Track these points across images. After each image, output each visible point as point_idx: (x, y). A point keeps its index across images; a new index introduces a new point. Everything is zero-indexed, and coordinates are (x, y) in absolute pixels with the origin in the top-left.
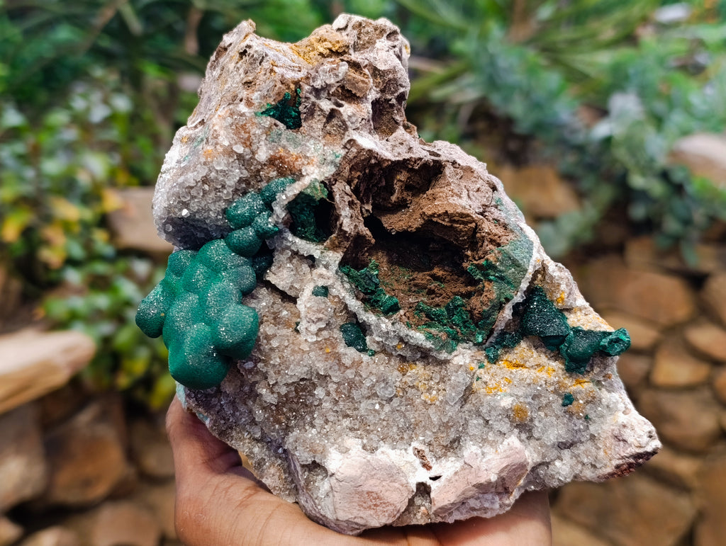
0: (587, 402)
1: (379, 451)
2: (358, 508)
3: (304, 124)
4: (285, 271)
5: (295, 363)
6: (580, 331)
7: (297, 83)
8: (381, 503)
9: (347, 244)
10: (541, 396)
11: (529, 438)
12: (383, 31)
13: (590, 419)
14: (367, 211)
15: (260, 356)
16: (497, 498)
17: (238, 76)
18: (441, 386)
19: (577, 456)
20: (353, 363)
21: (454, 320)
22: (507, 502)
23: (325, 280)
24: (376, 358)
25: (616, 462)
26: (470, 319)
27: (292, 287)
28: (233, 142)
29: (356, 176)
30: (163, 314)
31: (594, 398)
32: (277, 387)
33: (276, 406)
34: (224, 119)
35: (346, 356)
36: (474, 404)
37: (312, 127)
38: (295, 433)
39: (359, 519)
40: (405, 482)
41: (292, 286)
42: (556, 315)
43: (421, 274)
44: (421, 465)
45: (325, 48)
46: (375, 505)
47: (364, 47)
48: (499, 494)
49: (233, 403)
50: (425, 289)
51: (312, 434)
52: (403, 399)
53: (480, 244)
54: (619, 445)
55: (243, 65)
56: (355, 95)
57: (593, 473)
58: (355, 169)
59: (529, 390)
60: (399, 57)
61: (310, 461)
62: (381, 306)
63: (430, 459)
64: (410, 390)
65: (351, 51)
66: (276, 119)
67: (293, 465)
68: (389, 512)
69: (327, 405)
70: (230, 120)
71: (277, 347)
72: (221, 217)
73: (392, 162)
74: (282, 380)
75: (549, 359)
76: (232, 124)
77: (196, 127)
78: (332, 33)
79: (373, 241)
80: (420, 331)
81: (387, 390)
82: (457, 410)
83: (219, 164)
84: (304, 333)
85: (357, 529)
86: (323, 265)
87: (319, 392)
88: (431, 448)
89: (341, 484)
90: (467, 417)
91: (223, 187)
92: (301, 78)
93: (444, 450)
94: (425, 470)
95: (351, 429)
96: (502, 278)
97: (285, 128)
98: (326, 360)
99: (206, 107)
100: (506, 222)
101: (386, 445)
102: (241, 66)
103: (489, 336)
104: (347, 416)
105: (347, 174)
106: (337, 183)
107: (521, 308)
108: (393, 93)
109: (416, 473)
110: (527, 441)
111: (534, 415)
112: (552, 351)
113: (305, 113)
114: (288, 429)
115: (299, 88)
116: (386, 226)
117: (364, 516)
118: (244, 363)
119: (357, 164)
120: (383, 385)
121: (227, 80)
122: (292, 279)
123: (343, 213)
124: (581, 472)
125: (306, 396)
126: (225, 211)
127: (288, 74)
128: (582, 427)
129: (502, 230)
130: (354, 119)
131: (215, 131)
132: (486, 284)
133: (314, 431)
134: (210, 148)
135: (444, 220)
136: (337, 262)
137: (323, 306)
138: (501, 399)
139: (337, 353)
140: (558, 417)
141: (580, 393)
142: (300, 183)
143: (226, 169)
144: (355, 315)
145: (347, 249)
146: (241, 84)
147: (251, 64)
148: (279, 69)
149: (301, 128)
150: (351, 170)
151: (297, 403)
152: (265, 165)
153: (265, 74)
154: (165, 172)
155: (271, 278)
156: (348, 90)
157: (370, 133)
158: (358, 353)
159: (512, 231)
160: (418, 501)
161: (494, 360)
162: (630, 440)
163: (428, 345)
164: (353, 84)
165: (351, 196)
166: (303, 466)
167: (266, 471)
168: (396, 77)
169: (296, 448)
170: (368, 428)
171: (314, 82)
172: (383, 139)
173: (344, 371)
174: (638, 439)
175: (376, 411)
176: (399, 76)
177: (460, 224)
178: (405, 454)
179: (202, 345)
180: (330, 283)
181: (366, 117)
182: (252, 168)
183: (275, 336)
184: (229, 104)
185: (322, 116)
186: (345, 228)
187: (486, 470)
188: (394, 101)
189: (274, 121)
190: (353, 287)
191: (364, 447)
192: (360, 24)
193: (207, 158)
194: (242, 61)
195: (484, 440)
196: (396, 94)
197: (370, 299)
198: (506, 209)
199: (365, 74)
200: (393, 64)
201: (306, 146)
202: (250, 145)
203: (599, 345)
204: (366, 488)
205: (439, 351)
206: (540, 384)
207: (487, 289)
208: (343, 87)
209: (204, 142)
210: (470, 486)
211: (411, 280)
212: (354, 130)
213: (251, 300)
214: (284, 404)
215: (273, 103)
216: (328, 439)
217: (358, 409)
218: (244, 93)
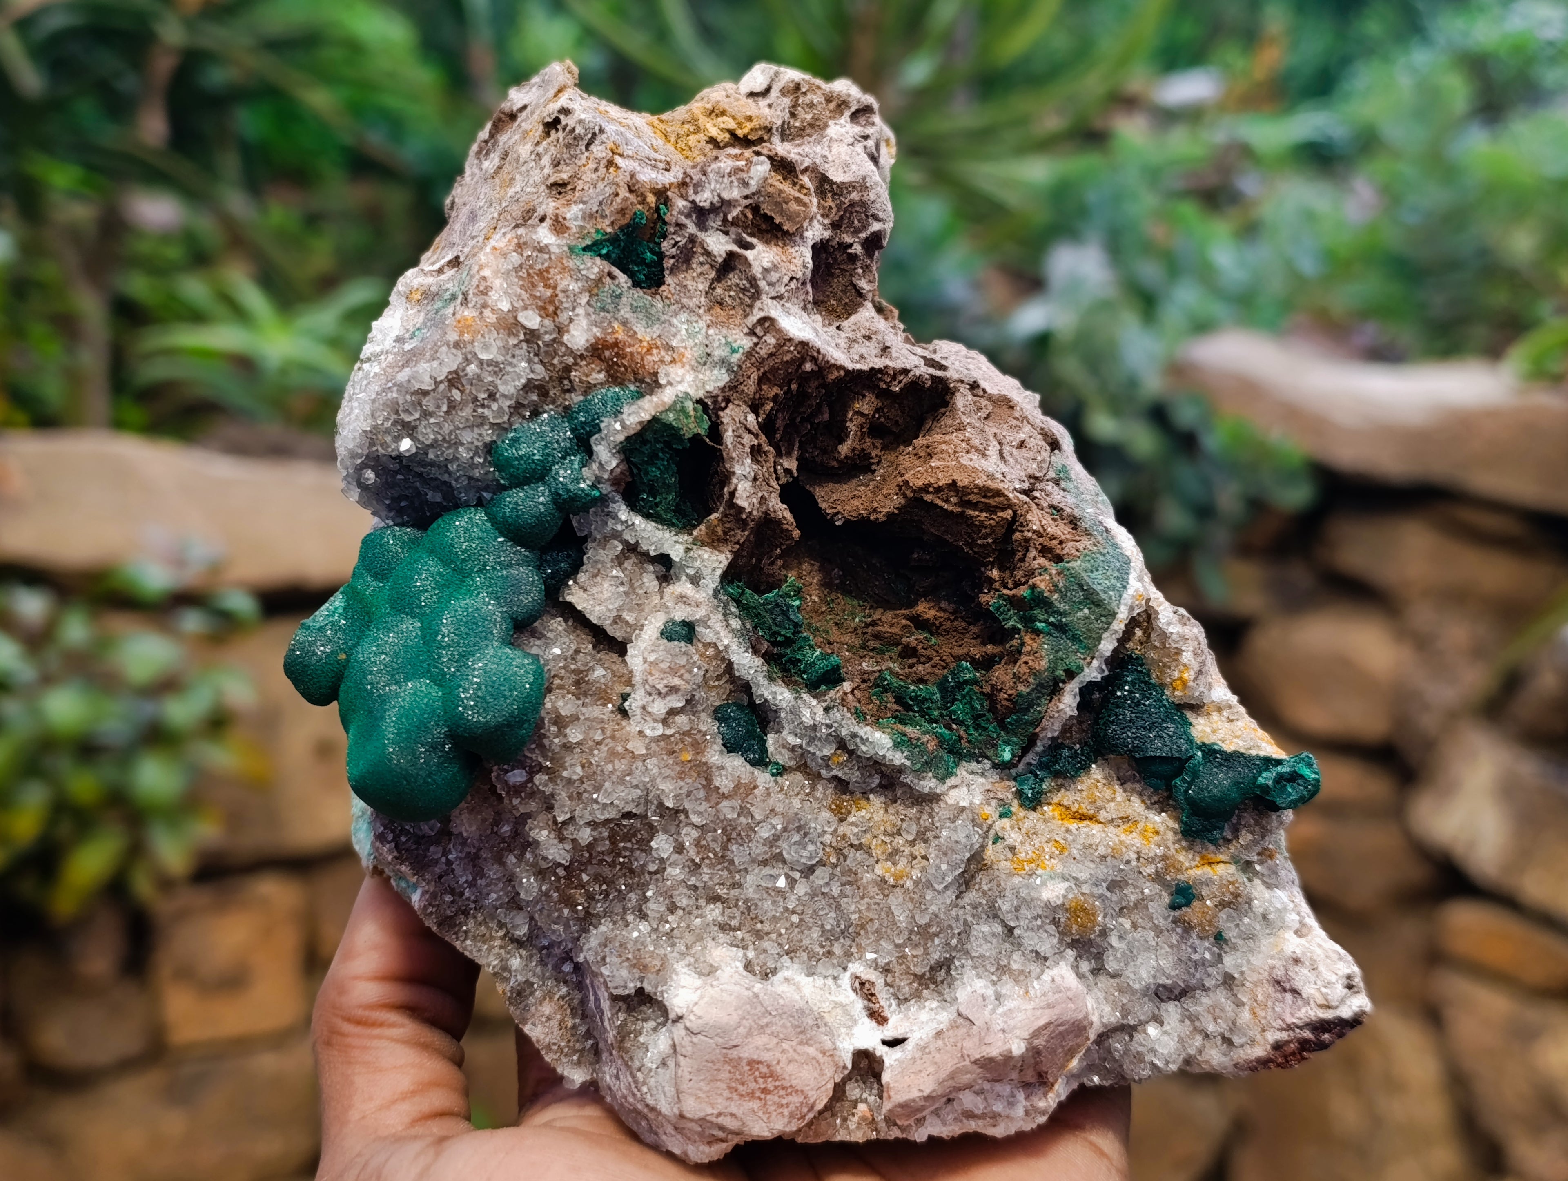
0: (1222, 905)
1: (780, 976)
2: (726, 1093)
3: (669, 279)
4: (606, 585)
5: (614, 778)
6: (1216, 752)
7: (661, 194)
8: (776, 1087)
9: (742, 536)
10: (1127, 884)
11: (1097, 971)
12: (842, 104)
13: (1226, 941)
14: (787, 471)
15: (541, 760)
16: (1021, 1096)
17: (538, 171)
18: (919, 849)
19: (1193, 1018)
20: (737, 786)
21: (955, 712)
22: (1042, 1104)
23: (689, 609)
24: (786, 781)
25: (1273, 1036)
26: (989, 711)
27: (618, 619)
28: (519, 304)
29: (771, 394)
30: (343, 656)
31: (1236, 896)
32: (571, 828)
33: (566, 868)
34: (505, 255)
35: (724, 772)
36: (984, 893)
37: (685, 286)
38: (602, 928)
39: (728, 1119)
40: (828, 1045)
41: (619, 617)
42: (1168, 717)
43: (889, 616)
44: (864, 1013)
45: (722, 130)
46: (765, 1091)
47: (801, 133)
48: (1026, 1086)
49: (474, 860)
50: (897, 644)
51: (639, 931)
52: (837, 871)
53: (1019, 555)
54: (1283, 1001)
55: (550, 148)
56: (779, 227)
57: (1225, 1055)
58: (769, 380)
59: (1102, 871)
60: (874, 159)
61: (631, 988)
62: (804, 672)
63: (885, 1000)
64: (851, 853)
65: (776, 139)
66: (613, 264)
67: (592, 998)
68: (792, 1107)
69: (675, 872)
70: (515, 259)
71: (578, 743)
72: (481, 460)
73: (847, 372)
74: (584, 815)
75: (1147, 808)
76: (521, 266)
77: (440, 271)
78: (738, 100)
79: (796, 533)
80: (882, 728)
81: (804, 848)
82: (948, 902)
83: (486, 347)
84: (639, 717)
85: (722, 1140)
86: (687, 575)
87: (662, 844)
88: (889, 979)
89: (695, 1039)
90: (970, 919)
91: (492, 396)
92: (671, 185)
93: (915, 985)
94: (873, 1024)
95: (724, 928)
96: (1062, 628)
97: (630, 284)
98: (681, 776)
99: (463, 232)
100: (1077, 513)
101: (796, 966)
102: (546, 150)
103: (1025, 750)
104: (715, 899)
105: (753, 389)
106: (731, 406)
107: (1097, 695)
108: (857, 232)
109: (855, 1030)
110: (1091, 977)
111: (1111, 923)
112: (1156, 790)
113: (673, 257)
114: (587, 920)
115: (665, 204)
116: (823, 505)
117: (739, 1112)
118: (507, 771)
119: (774, 370)
120: (796, 837)
121: (513, 179)
122: (619, 602)
123: (738, 470)
124: (1200, 1052)
125: (632, 850)
126: (490, 449)
127: (644, 173)
128: (1207, 956)
129: (1067, 529)
130: (774, 276)
131: (484, 278)
132: (1027, 639)
133: (644, 927)
134: (469, 313)
135: (947, 501)
136: (719, 572)
137: (683, 661)
138: (1044, 883)
139: (706, 763)
140: (1158, 931)
141: (1208, 883)
142: (655, 399)
143: (500, 359)
144: (746, 687)
145: (742, 545)
146: (543, 187)
147: (568, 146)
148: (627, 161)
149: (663, 288)
150: (761, 380)
151: (612, 865)
152: (582, 357)
153: (596, 170)
154: (368, 360)
155: (576, 597)
156: (765, 215)
157: (804, 309)
158: (748, 766)
159: (1088, 533)
160: (853, 1091)
161: (1033, 803)
162: (1308, 990)
163: (899, 758)
164: (778, 204)
165: (756, 436)
166: (614, 998)
167: (533, 1009)
168: (865, 198)
169: (604, 959)
170: (759, 926)
171: (696, 193)
172: (830, 324)
173: (718, 803)
174: (1324, 990)
175: (778, 891)
176: (872, 196)
177: (981, 511)
178: (833, 987)
179: (423, 727)
180: (699, 614)
181: (799, 275)
182: (555, 361)
183: (575, 718)
184: (517, 226)
185: (707, 266)
186: (741, 501)
187: (1004, 1031)
188: (857, 249)
189: (607, 267)
190: (748, 626)
191: (748, 966)
192: (797, 87)
193: (462, 334)
194: (549, 140)
195: (1003, 970)
196: (863, 235)
197: (781, 656)
198: (1077, 488)
199: (802, 186)
200: (861, 173)
201: (671, 324)
202: (555, 313)
203: (1254, 784)
204: (746, 1053)
205: (919, 773)
206: (1126, 858)
207: (1028, 648)
208: (755, 209)
209: (459, 301)
210: (967, 1063)
211: (867, 626)
212: (773, 298)
213: (532, 640)
214: (585, 864)
215: (609, 230)
216: (673, 945)
217: (740, 886)
218: (549, 206)
